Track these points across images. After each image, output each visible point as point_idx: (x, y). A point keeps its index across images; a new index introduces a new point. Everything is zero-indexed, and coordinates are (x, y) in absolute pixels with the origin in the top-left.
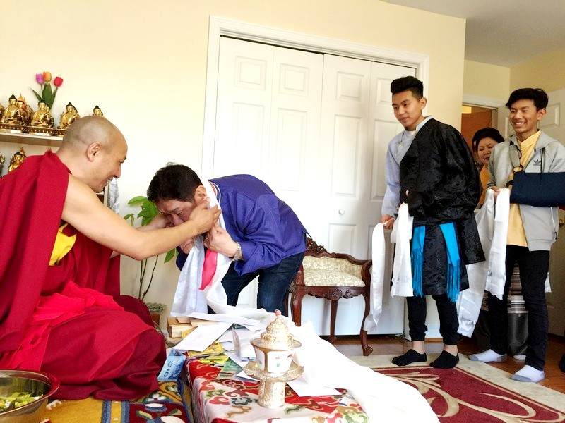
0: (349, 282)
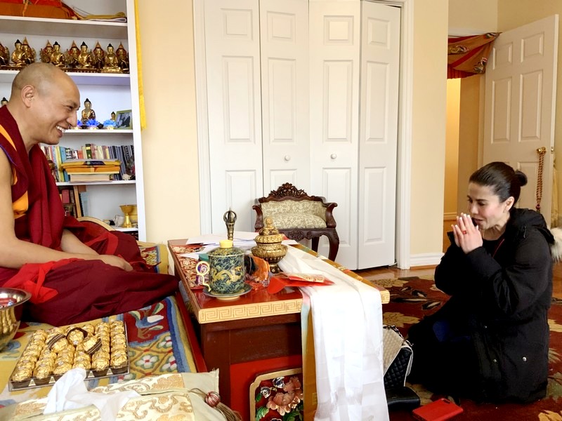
0: (310, 224)
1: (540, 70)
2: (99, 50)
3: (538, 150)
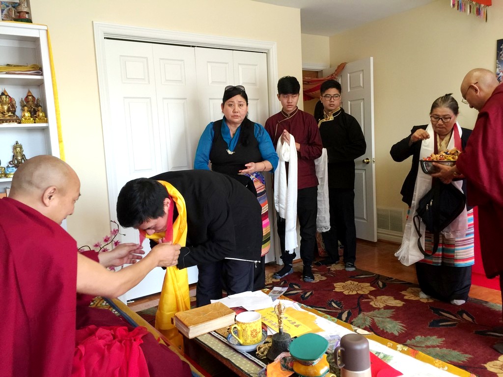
1: (361, 99)
3: (364, 161)
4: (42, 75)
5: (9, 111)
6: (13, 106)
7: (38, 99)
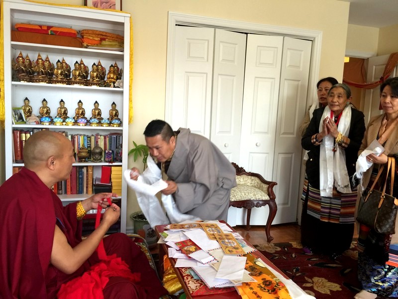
2: (100, 66)
4: (123, 51)
5: (97, 76)
6: (104, 74)
7: (121, 70)
